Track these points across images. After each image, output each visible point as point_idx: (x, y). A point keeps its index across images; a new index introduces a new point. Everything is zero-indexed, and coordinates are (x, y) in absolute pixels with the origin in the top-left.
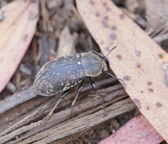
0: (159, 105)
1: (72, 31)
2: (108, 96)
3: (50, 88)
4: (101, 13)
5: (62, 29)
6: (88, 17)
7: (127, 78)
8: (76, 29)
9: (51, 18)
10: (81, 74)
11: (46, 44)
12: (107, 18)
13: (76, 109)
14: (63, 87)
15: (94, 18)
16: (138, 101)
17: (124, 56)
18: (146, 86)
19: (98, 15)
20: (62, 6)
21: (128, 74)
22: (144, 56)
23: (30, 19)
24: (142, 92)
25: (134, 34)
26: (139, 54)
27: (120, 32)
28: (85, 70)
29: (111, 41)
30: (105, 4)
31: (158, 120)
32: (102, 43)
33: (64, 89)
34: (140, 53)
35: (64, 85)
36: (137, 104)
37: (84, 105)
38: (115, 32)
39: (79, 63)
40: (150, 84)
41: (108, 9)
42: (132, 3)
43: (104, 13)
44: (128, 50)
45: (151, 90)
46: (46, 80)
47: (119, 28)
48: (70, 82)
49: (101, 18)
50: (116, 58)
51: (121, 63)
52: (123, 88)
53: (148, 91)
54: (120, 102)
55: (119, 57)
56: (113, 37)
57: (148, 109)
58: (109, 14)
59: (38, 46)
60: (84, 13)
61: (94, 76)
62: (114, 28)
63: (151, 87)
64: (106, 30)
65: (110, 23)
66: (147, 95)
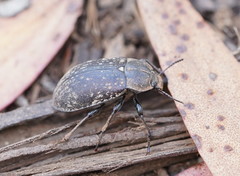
0: (228, 148)
1: (127, 42)
2: (158, 129)
3: (73, 99)
4: (171, 15)
5: (113, 37)
6: (150, 18)
7: (190, 106)
8: (134, 40)
9: (100, 19)
10: (121, 85)
11: (86, 53)
12: (177, 23)
13: (107, 138)
14: (92, 99)
15: (159, 19)
16: (199, 138)
17: (192, 76)
18: (216, 121)
19: (165, 16)
20: (120, 7)
21: (192, 101)
22: (221, 82)
23: (69, 11)
24: (208, 128)
25: (213, 51)
26: (214, 77)
27: (194, 44)
28: (128, 80)
29: (177, 54)
30: (179, 4)
31: (222, 168)
32: (164, 55)
33: (94, 104)
34: (216, 76)
35: (94, 97)
36: (196, 142)
37: (120, 136)
38: (186, 43)
39: (122, 69)
40: (221, 119)
41: (182, 12)
42: (223, 19)
43: (176, 15)
44: (199, 70)
45: (222, 128)
46: (70, 86)
47: (193, 39)
48: (103, 93)
49: (169, 22)
50: (179, 78)
51: (185, 84)
52: (182, 122)
53: (217, 128)
54: (175, 143)
55: (184, 77)
56: (182, 49)
57: (211, 151)
58: (182, 18)
59: (73, 53)
60: (146, 11)
61: (140, 90)
62: (185, 38)
63: (222, 123)
64: (173, 38)
65: (181, 30)
66: (214, 132)
